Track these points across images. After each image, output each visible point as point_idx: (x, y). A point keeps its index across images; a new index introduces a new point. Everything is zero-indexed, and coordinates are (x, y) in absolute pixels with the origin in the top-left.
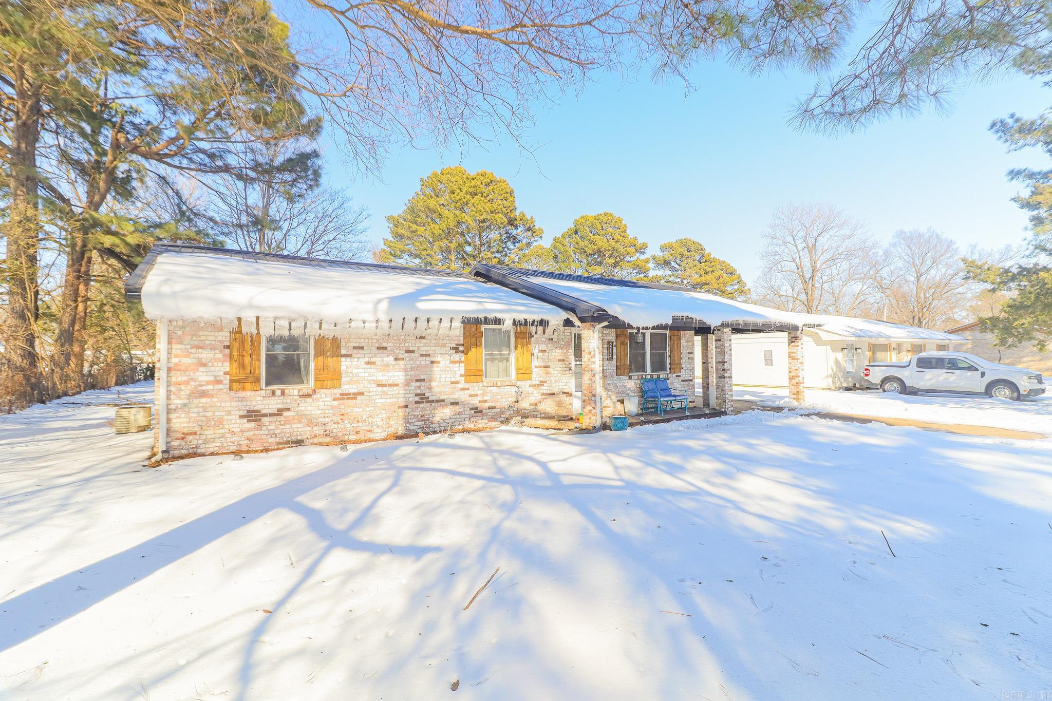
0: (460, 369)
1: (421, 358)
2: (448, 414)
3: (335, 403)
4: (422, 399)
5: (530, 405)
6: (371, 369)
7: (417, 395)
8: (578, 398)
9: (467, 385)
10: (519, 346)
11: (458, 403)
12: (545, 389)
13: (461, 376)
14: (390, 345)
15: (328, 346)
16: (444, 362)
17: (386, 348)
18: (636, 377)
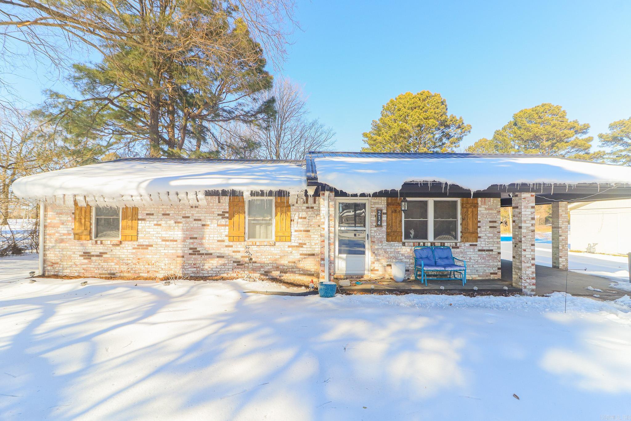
0: (225, 231)
1: (194, 222)
2: (215, 265)
3: (134, 251)
4: (195, 252)
5: (289, 262)
6: (159, 229)
7: (191, 249)
8: (344, 259)
9: (231, 244)
10: (279, 214)
11: (223, 257)
12: (305, 250)
13: (226, 236)
14: (171, 212)
15: (129, 212)
16: (212, 225)
17: (169, 214)
18: (412, 244)
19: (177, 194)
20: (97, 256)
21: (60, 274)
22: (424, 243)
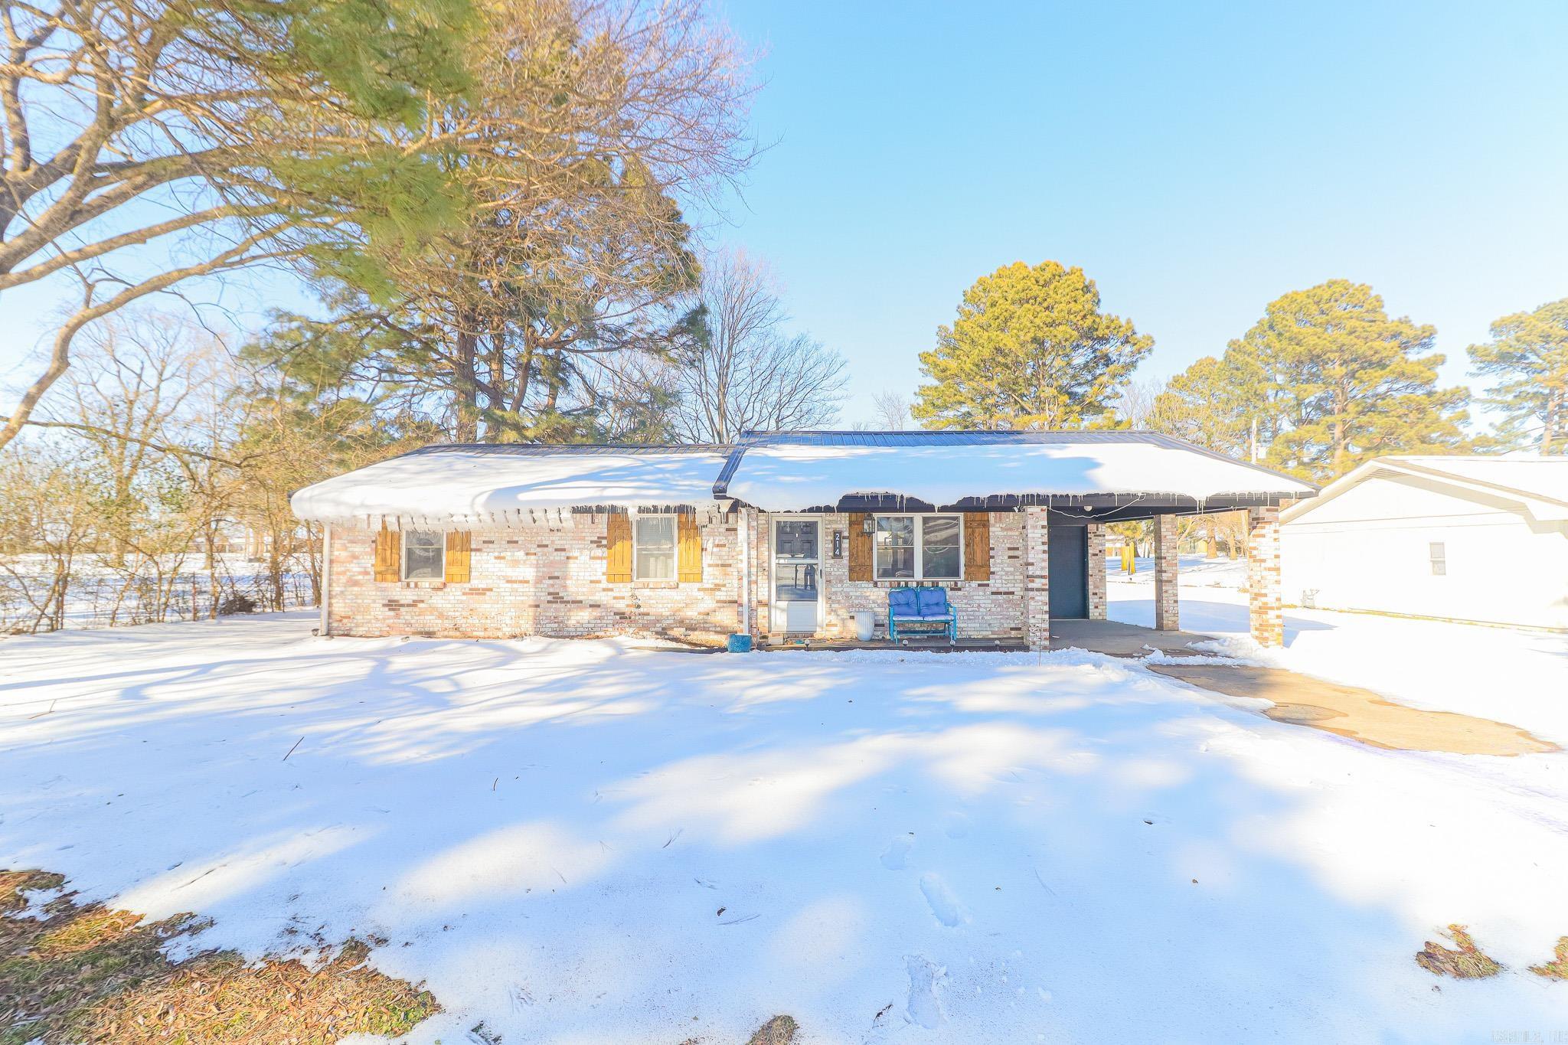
0: (601, 567)
1: (556, 553)
2: (586, 618)
3: (464, 598)
4: (556, 598)
5: (699, 614)
6: (501, 564)
7: (549, 594)
8: (783, 610)
9: (610, 586)
10: (683, 540)
11: (599, 606)
12: (721, 595)
13: (604, 574)
14: (520, 539)
15: (458, 541)
16: (583, 558)
17: (516, 542)
18: (888, 584)
19: (532, 512)
20: (409, 605)
21: (352, 633)
22: (906, 583)
